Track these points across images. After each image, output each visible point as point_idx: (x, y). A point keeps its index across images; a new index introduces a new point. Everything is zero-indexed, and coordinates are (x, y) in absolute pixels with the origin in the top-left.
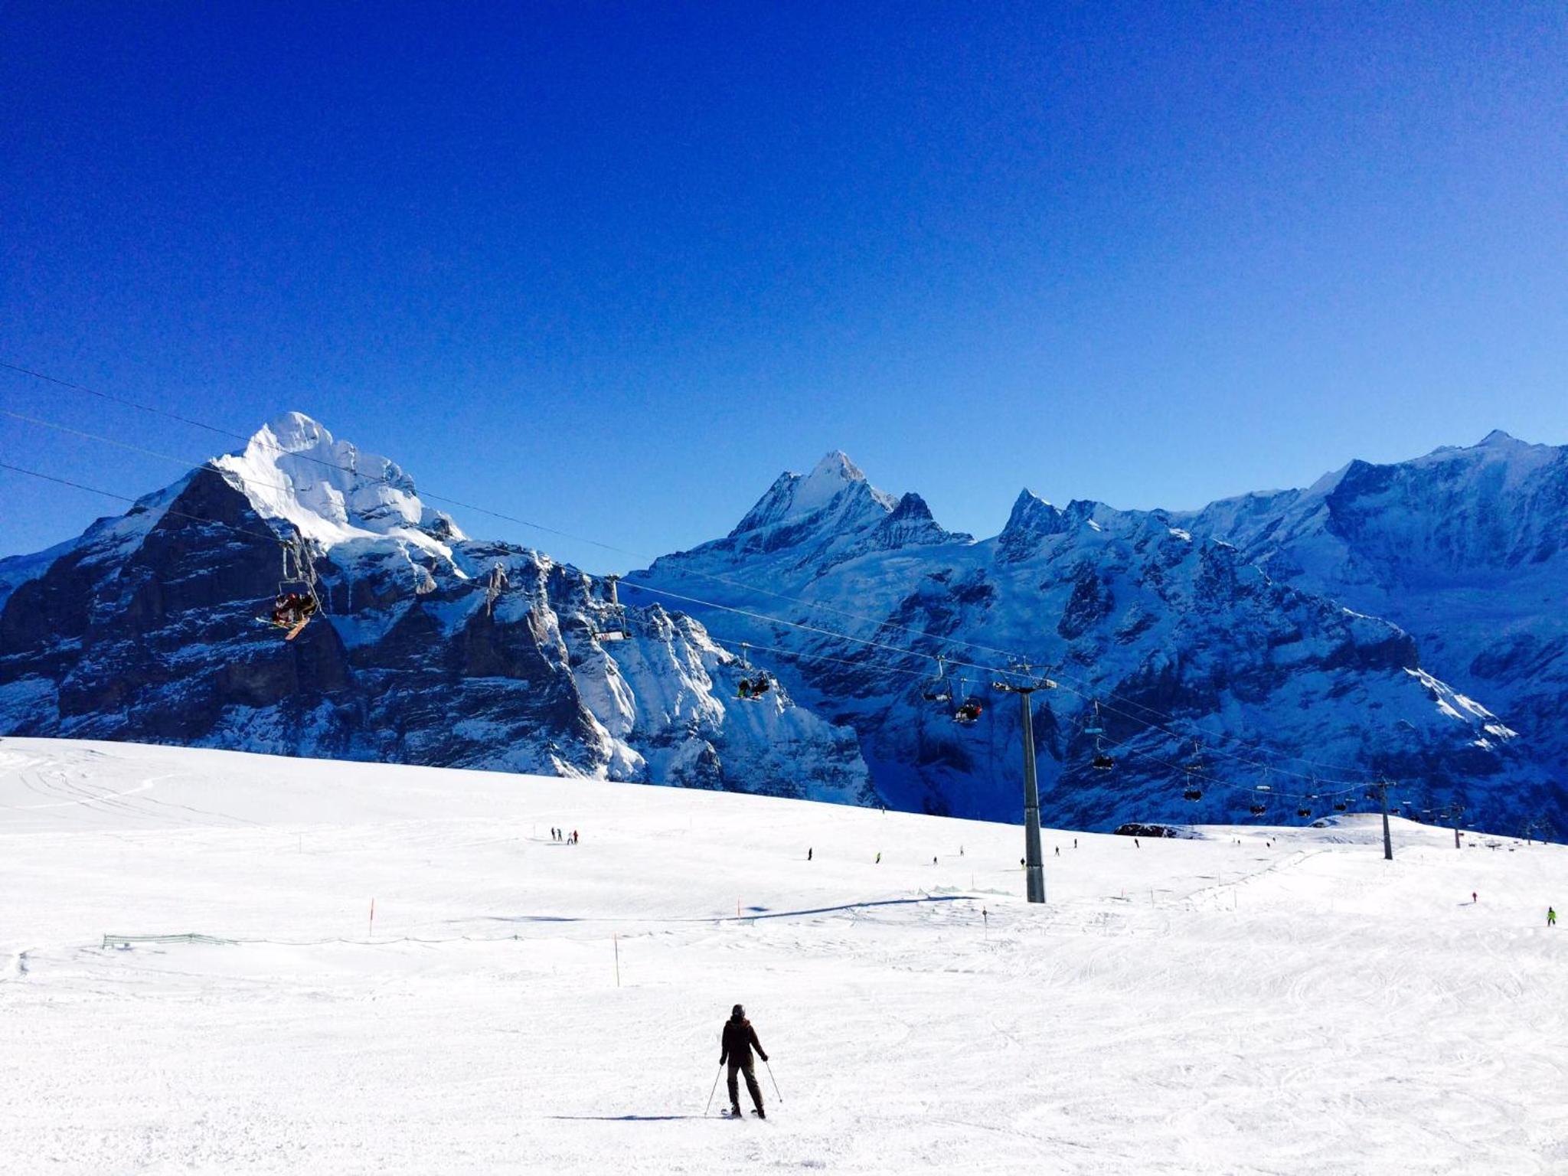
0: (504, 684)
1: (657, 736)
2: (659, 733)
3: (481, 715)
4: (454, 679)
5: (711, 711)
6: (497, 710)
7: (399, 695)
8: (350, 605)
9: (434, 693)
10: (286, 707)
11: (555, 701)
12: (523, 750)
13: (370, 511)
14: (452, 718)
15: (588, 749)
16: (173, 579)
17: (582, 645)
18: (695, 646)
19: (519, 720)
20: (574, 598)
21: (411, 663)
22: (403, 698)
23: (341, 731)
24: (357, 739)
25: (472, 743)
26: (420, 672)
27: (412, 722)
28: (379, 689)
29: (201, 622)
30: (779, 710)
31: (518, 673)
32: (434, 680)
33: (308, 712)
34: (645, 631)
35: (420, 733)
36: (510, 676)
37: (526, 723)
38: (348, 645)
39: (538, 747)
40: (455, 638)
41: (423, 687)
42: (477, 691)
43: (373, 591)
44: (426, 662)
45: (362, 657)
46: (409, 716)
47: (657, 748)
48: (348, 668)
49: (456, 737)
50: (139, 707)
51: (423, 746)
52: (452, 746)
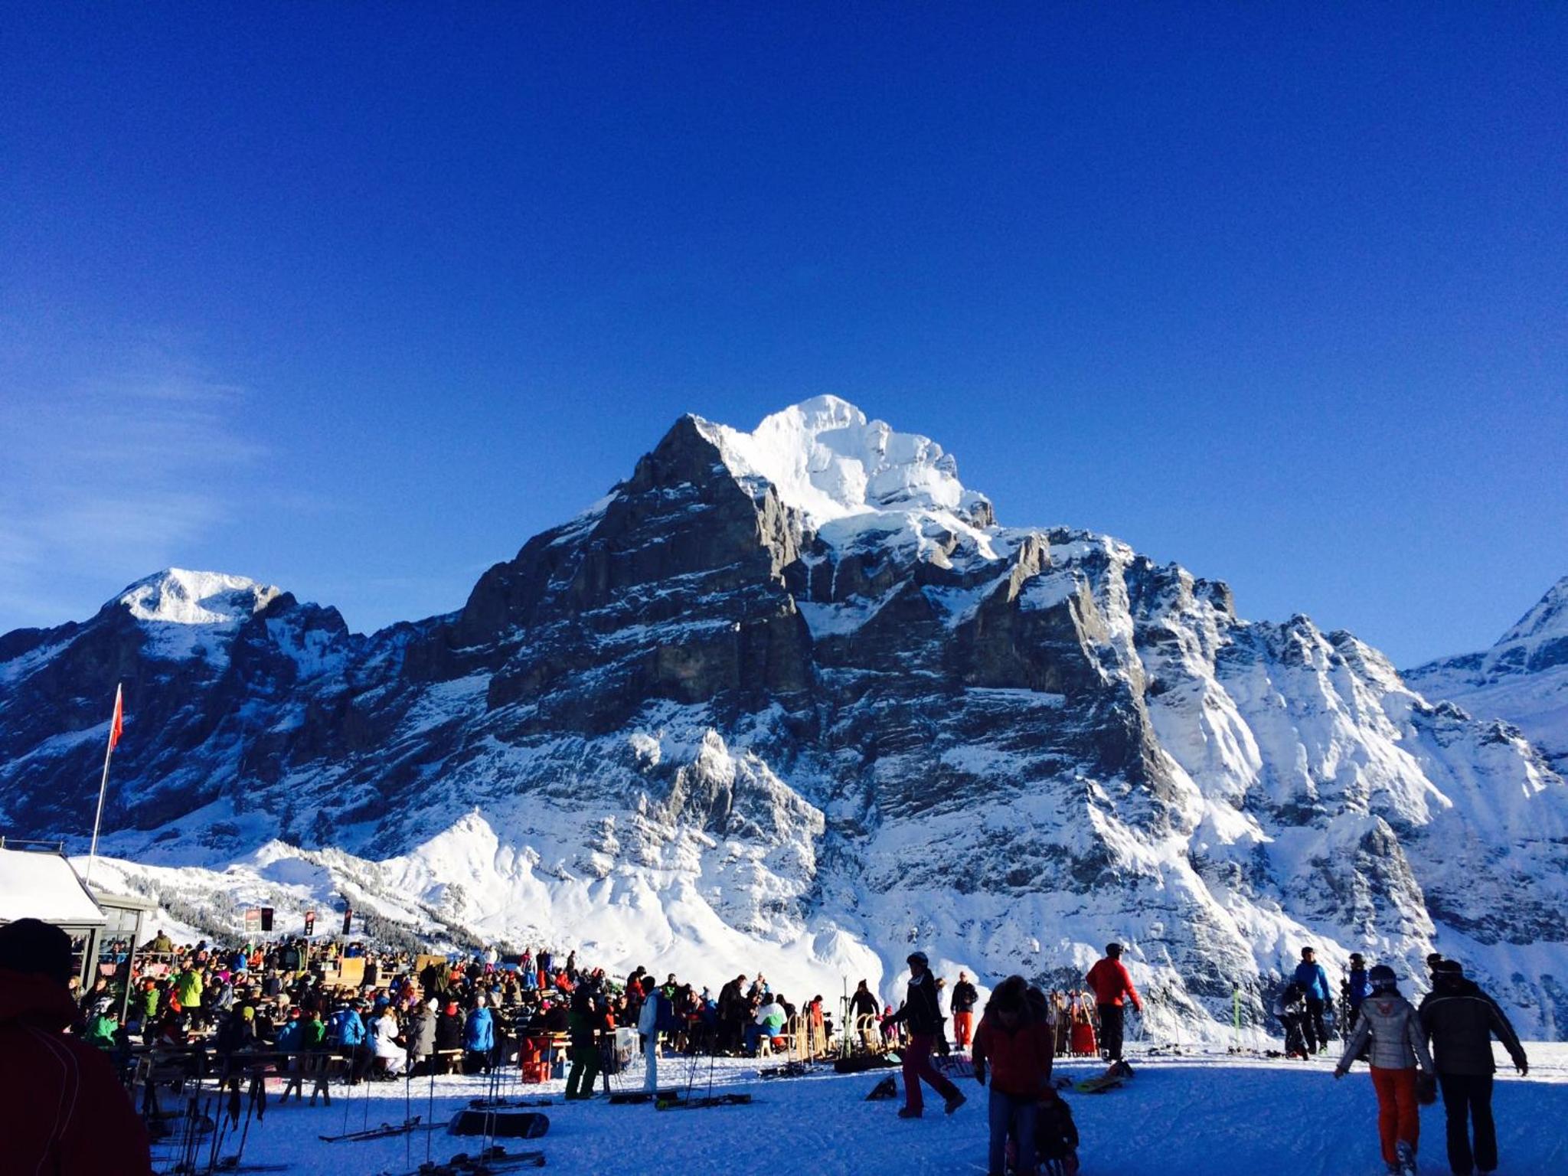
0: (1028, 698)
1: (1287, 806)
2: (1292, 801)
3: (989, 740)
4: (954, 687)
5: (1392, 776)
6: (1013, 734)
7: (875, 705)
8: (833, 590)
9: (923, 705)
10: (719, 704)
11: (1104, 726)
12: (1045, 796)
13: (891, 494)
14: (942, 741)
15: (1153, 804)
16: (626, 549)
17: (1168, 664)
18: (1371, 681)
19: (1044, 752)
20: (1162, 600)
21: (896, 663)
22: (880, 709)
23: (784, 742)
24: (806, 760)
25: (967, 778)
26: (909, 676)
27: (884, 744)
28: (848, 695)
29: (644, 599)
30: (1531, 788)
31: (1049, 684)
32: (927, 686)
33: (747, 714)
34: (1280, 656)
35: (895, 759)
36: (1038, 688)
37: (1057, 757)
38: (814, 635)
39: (1069, 792)
40: (960, 629)
41: (907, 697)
42: (985, 706)
43: (863, 572)
44: (917, 662)
45: (832, 651)
46: (884, 734)
47: (1285, 824)
48: (811, 663)
49: (945, 767)
50: (553, 695)
51: (896, 776)
52: (937, 780)
